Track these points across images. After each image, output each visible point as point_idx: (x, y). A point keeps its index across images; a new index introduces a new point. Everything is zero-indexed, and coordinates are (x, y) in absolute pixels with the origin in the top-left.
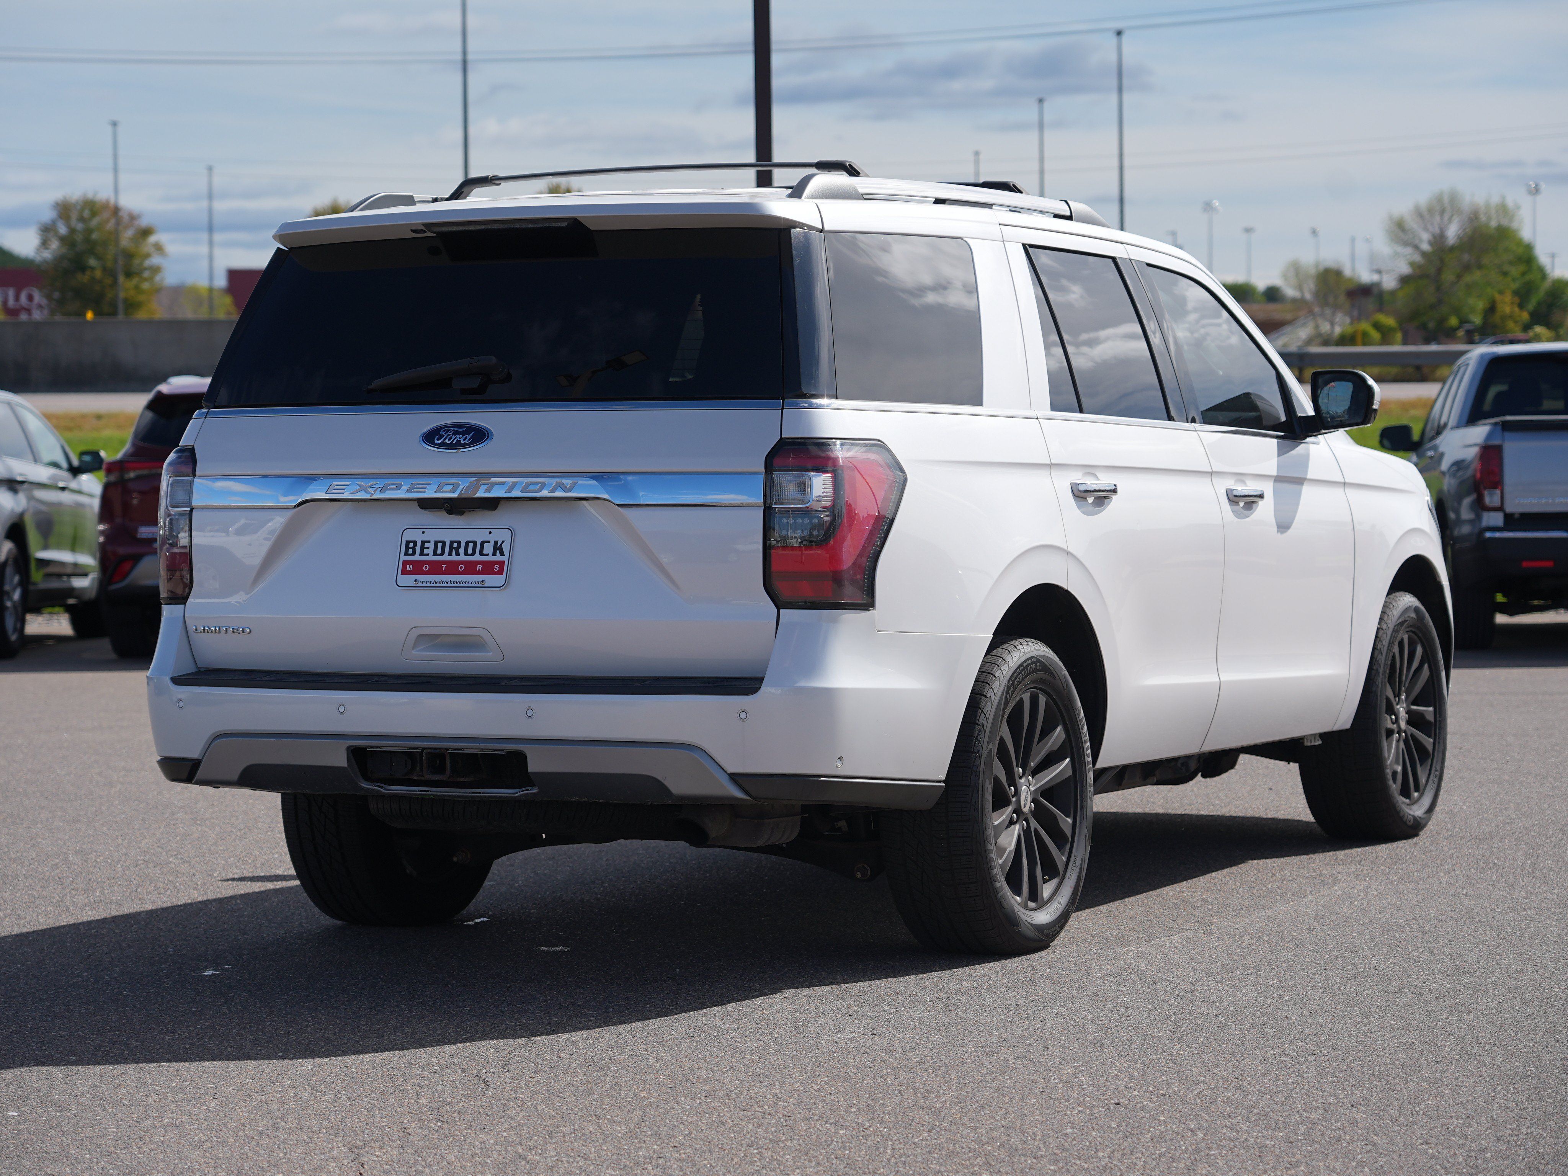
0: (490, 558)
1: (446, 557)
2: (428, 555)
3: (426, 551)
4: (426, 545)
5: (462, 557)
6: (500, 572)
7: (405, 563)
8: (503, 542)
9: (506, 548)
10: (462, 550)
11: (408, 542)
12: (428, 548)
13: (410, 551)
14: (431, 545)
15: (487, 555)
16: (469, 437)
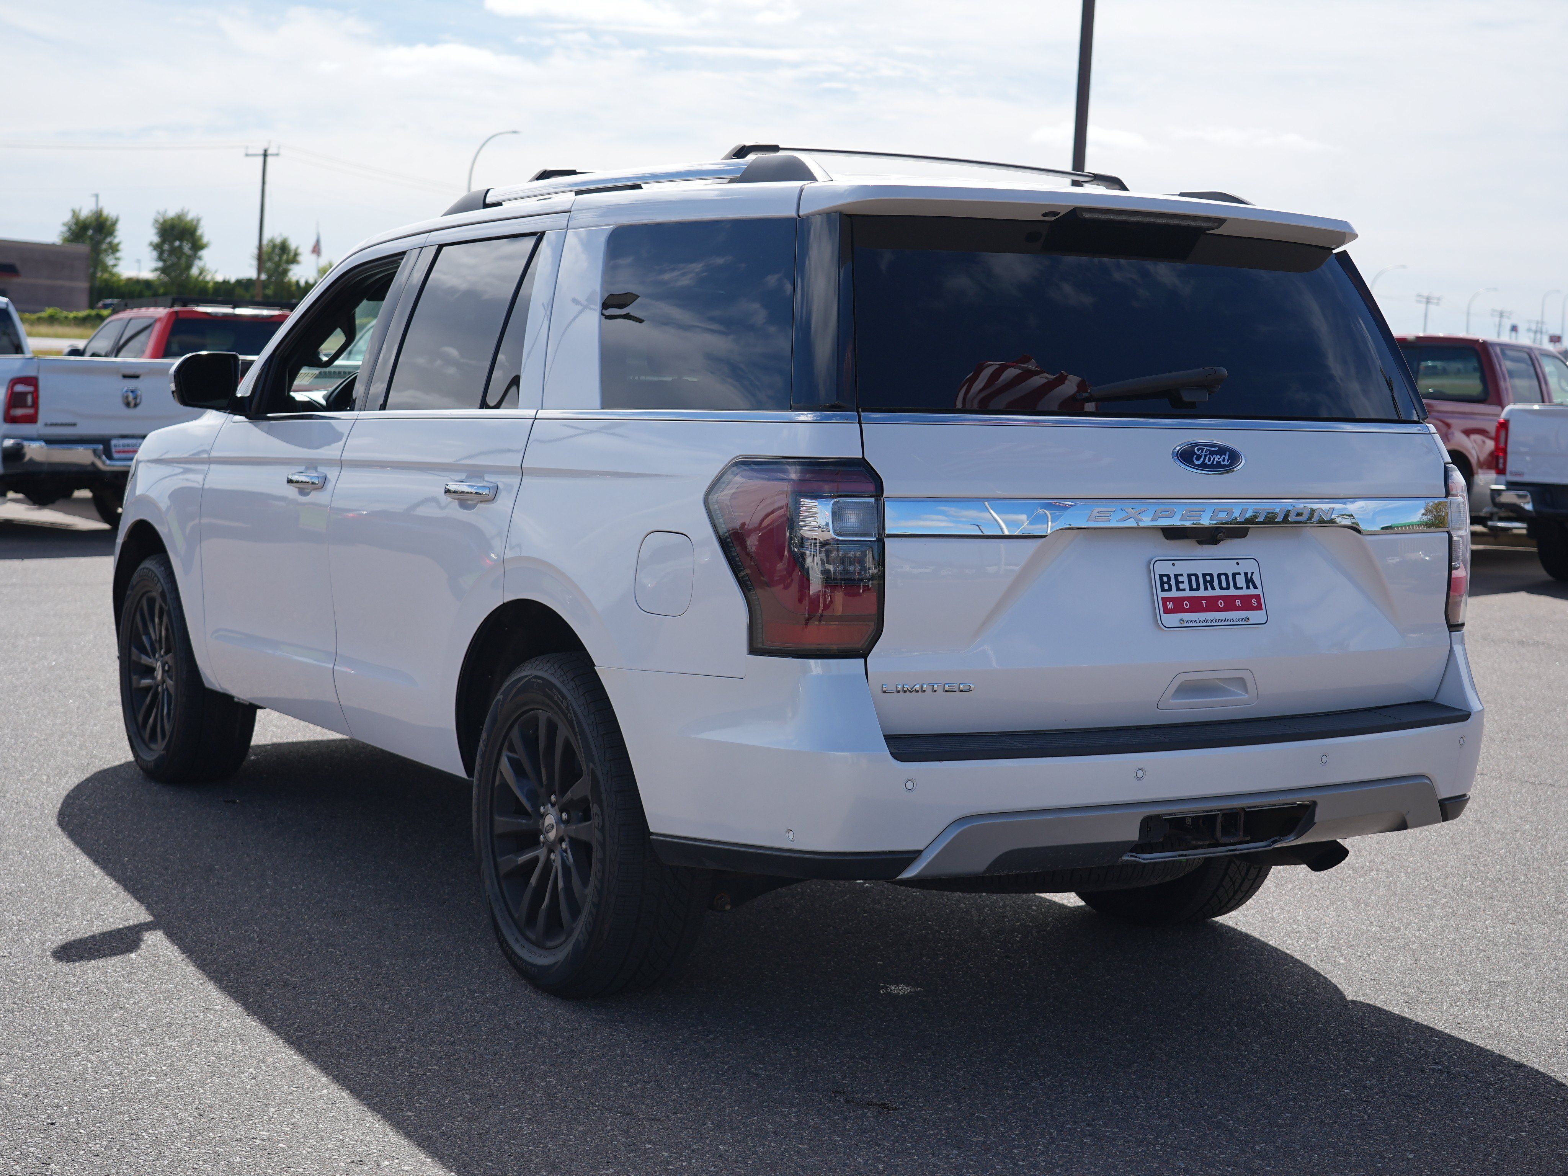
0: (1246, 592)
2: (1184, 590)
3: (1181, 586)
4: (1180, 579)
5: (1218, 592)
6: (1260, 607)
7: (1165, 600)
8: (1253, 573)
9: (1257, 580)
10: (1216, 584)
11: (1161, 577)
12: (1183, 582)
13: (1166, 587)
14: (1185, 579)
15: (1242, 588)
16: (1226, 458)
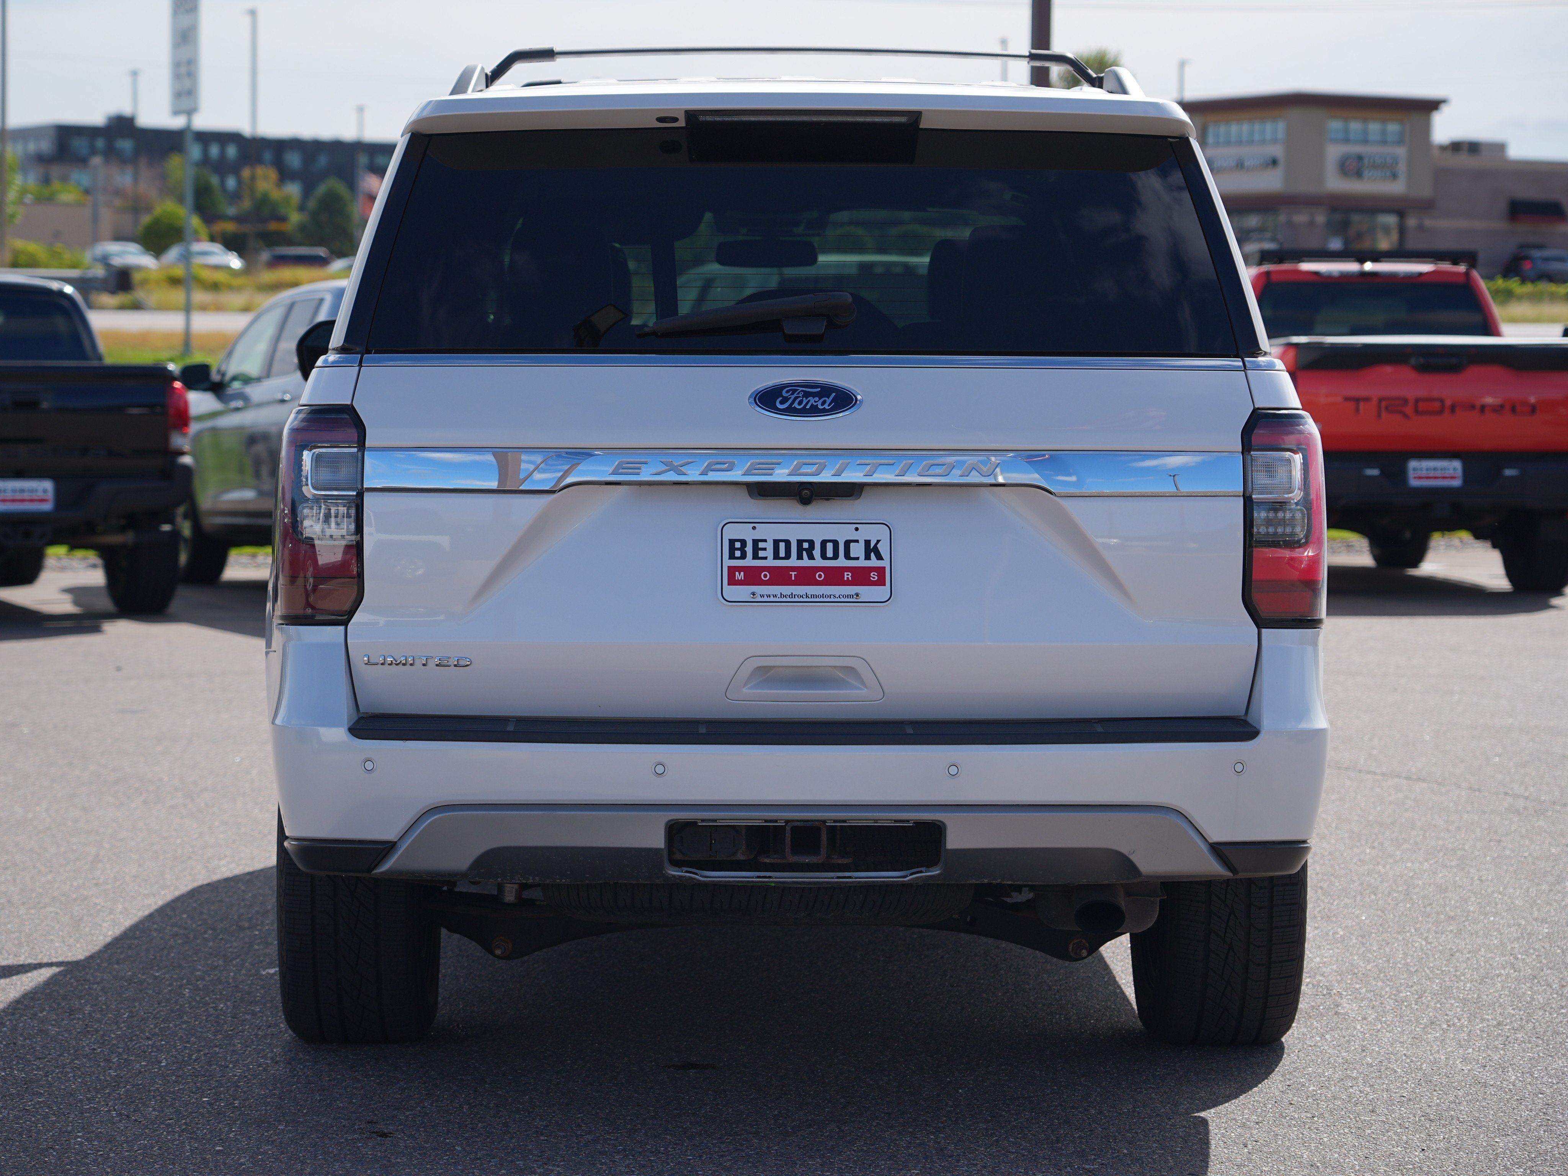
0: (862, 563)
1: (793, 562)
2: (766, 558)
3: (761, 554)
4: (761, 545)
5: (819, 562)
6: (881, 582)
7: (732, 570)
8: (878, 541)
9: (883, 549)
10: (817, 552)
11: (732, 542)
12: (765, 549)
13: (738, 554)
14: (770, 546)
15: (857, 559)
16: (828, 401)
